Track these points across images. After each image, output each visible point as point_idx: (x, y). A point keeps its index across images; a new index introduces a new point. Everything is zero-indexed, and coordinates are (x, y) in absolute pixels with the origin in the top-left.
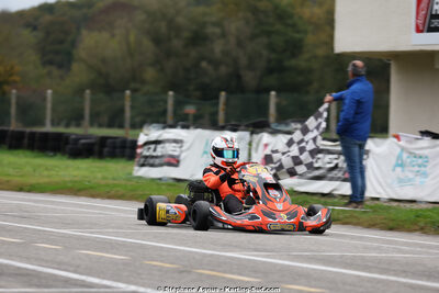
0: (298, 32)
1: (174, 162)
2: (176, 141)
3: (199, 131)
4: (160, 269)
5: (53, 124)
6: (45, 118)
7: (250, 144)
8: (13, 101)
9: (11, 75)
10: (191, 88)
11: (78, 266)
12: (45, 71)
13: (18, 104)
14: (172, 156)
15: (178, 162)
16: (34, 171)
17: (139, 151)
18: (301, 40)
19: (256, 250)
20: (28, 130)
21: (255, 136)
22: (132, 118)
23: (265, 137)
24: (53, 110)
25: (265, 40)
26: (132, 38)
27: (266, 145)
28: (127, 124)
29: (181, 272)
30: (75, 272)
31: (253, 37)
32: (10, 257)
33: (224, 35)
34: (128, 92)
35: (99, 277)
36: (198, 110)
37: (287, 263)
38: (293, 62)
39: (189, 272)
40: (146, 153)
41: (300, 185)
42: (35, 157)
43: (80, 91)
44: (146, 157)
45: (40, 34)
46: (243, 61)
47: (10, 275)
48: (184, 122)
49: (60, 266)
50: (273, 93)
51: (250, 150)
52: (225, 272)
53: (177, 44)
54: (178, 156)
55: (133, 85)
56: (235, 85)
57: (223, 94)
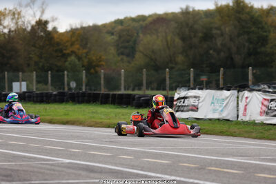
0: (266, 32)
1: (195, 109)
2: (195, 97)
3: (208, 91)
4: (188, 167)
5: (125, 90)
6: (121, 86)
7: (238, 97)
8: (102, 76)
9: (100, 61)
10: (204, 66)
11: (143, 167)
12: (119, 59)
13: (105, 78)
14: (194, 106)
15: (197, 108)
16: (116, 116)
17: (175, 103)
18: (267, 36)
19: (241, 156)
20: (111, 93)
21: (240, 93)
22: (170, 84)
23: (246, 93)
24: (125, 81)
25: (246, 37)
26: (169, 38)
27: (247, 98)
28: (168, 88)
29: (199, 169)
30: (142, 170)
31: (239, 35)
32: (105, 163)
33: (222, 35)
34: (167, 70)
35: (154, 172)
36: (209, 78)
37: (258, 162)
38: (263, 49)
39: (204, 169)
40: (178, 104)
41: (267, 120)
42: (116, 108)
43: (140, 70)
44: (179, 106)
45: (115, 37)
46: (234, 49)
47: (106, 173)
48: (200, 86)
49: (133, 167)
50: (250, 68)
51: (238, 101)
52: (224, 168)
53: (195, 41)
54: (198, 105)
55: (170, 65)
56: (229, 63)
57: (222, 69)
